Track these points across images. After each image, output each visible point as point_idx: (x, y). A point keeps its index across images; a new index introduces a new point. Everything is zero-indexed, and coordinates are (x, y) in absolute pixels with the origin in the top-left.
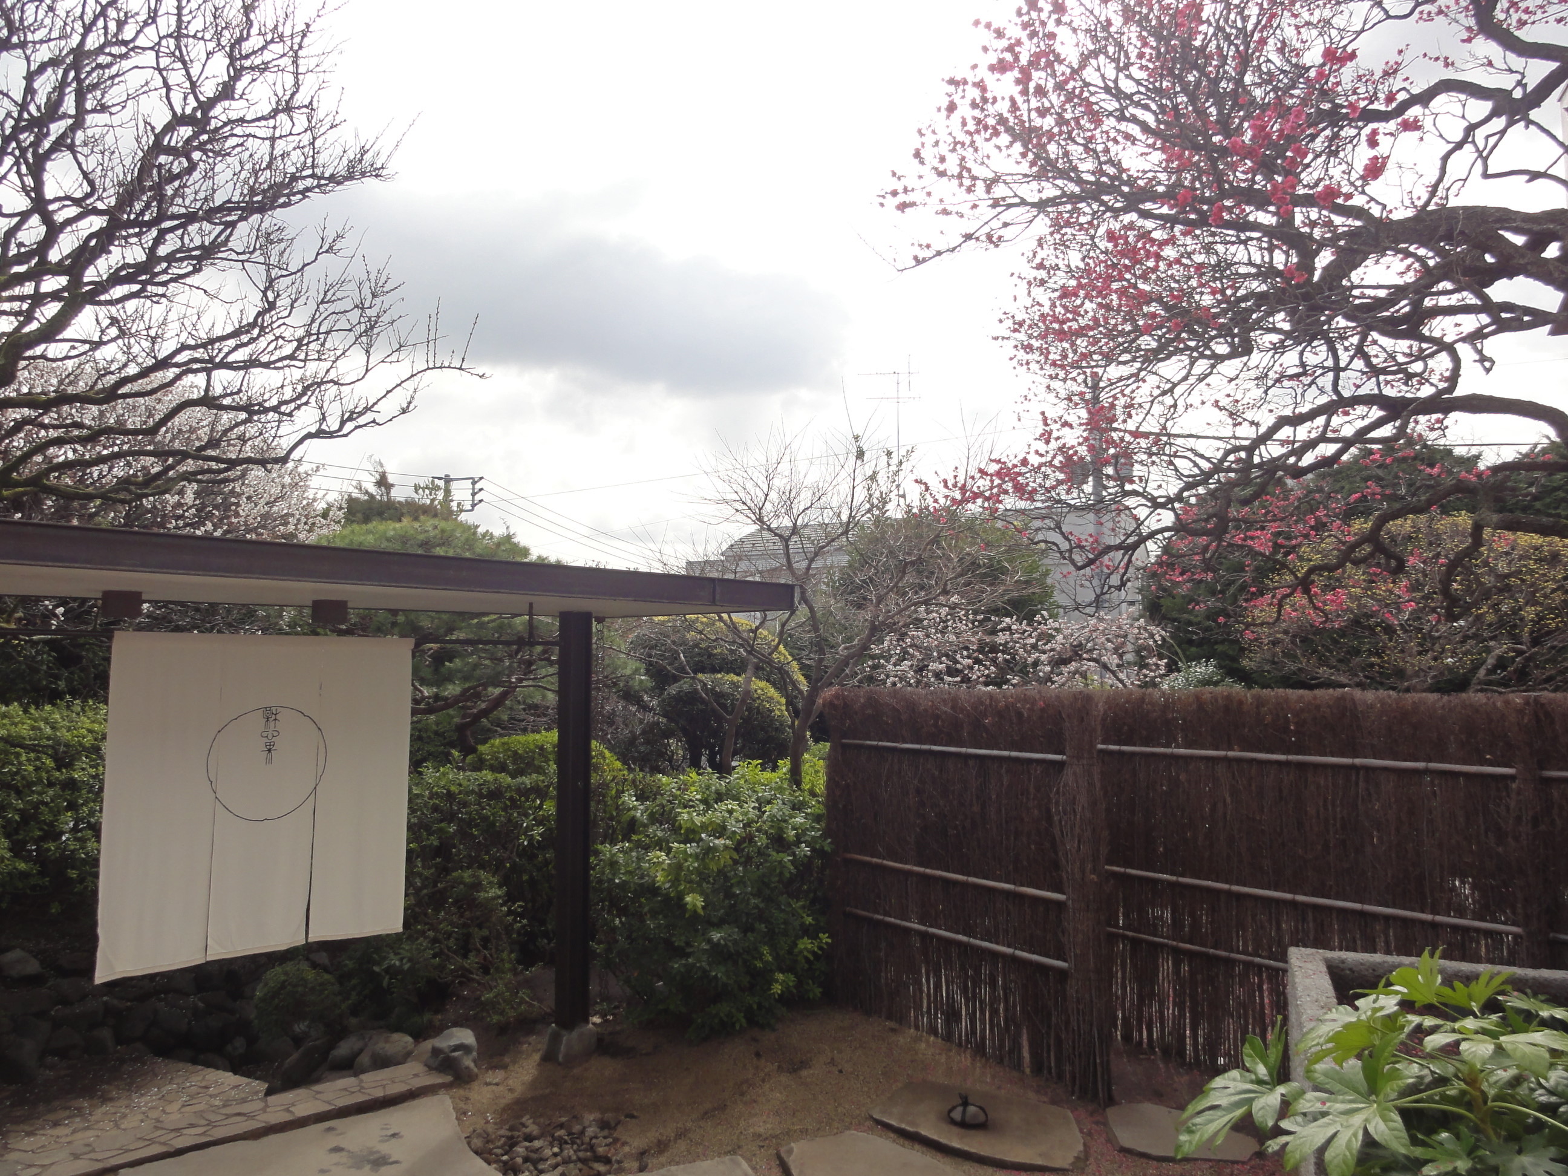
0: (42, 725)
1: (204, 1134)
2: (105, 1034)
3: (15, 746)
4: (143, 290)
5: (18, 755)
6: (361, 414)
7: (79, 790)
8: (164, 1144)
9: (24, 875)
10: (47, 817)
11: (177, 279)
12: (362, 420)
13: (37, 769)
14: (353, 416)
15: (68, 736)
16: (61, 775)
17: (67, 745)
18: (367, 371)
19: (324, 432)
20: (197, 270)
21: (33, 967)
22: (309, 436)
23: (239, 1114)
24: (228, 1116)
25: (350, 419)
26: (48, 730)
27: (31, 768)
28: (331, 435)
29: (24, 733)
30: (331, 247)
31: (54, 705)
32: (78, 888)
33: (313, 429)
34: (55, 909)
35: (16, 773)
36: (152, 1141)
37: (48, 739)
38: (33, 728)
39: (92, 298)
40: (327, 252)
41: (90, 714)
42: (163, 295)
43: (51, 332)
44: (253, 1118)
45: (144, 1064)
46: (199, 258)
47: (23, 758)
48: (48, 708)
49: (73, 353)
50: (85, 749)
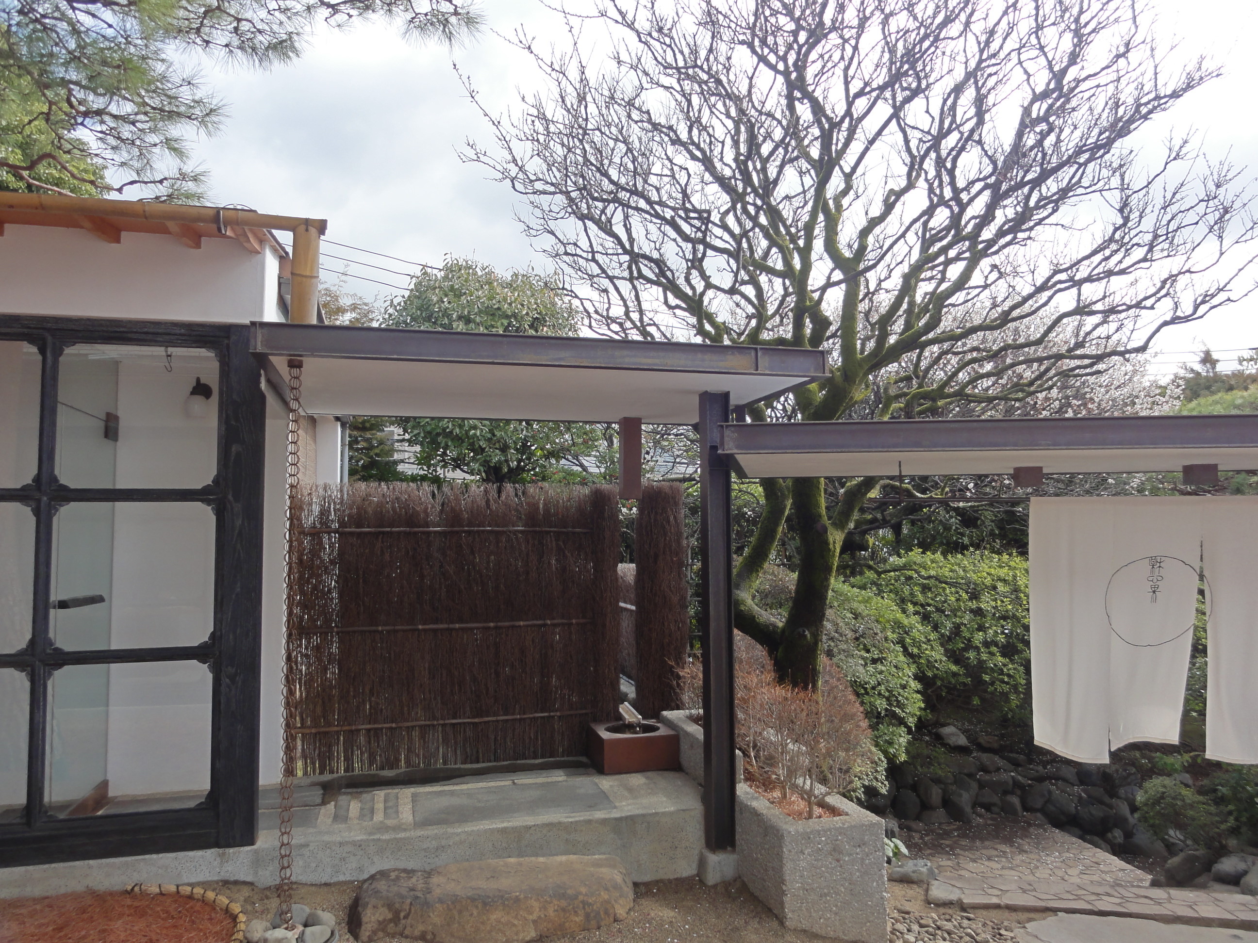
0: (956, 568)
1: (1119, 904)
2: (1015, 800)
3: (941, 582)
4: (1015, 238)
5: (944, 589)
6: (1213, 296)
7: (985, 616)
8: (1088, 902)
9: (955, 674)
10: (967, 635)
11: (1040, 222)
12: (1215, 301)
13: (958, 600)
14: (1206, 298)
15: (974, 577)
16: (974, 605)
17: (975, 584)
18: (1222, 254)
19: (1179, 318)
20: (1054, 211)
21: (962, 741)
22: (1166, 324)
23: (1146, 897)
24: (1138, 896)
25: (1203, 302)
26: (962, 573)
27: (953, 599)
28: (1186, 319)
29: (947, 574)
30: (1178, 155)
31: (963, 554)
32: (991, 689)
33: (1168, 318)
34: (976, 701)
35: (945, 602)
36: (1078, 898)
37: (962, 578)
38: (951, 571)
39: (984, 253)
40: (1175, 159)
41: (987, 561)
42: (1030, 238)
43: (961, 284)
44: (1160, 904)
45: (1045, 830)
46: (1056, 202)
47: (948, 591)
48: (959, 556)
49: (970, 297)
50: (987, 587)
